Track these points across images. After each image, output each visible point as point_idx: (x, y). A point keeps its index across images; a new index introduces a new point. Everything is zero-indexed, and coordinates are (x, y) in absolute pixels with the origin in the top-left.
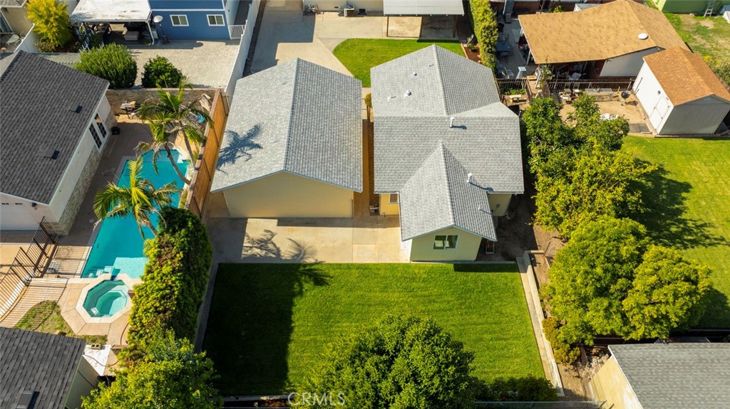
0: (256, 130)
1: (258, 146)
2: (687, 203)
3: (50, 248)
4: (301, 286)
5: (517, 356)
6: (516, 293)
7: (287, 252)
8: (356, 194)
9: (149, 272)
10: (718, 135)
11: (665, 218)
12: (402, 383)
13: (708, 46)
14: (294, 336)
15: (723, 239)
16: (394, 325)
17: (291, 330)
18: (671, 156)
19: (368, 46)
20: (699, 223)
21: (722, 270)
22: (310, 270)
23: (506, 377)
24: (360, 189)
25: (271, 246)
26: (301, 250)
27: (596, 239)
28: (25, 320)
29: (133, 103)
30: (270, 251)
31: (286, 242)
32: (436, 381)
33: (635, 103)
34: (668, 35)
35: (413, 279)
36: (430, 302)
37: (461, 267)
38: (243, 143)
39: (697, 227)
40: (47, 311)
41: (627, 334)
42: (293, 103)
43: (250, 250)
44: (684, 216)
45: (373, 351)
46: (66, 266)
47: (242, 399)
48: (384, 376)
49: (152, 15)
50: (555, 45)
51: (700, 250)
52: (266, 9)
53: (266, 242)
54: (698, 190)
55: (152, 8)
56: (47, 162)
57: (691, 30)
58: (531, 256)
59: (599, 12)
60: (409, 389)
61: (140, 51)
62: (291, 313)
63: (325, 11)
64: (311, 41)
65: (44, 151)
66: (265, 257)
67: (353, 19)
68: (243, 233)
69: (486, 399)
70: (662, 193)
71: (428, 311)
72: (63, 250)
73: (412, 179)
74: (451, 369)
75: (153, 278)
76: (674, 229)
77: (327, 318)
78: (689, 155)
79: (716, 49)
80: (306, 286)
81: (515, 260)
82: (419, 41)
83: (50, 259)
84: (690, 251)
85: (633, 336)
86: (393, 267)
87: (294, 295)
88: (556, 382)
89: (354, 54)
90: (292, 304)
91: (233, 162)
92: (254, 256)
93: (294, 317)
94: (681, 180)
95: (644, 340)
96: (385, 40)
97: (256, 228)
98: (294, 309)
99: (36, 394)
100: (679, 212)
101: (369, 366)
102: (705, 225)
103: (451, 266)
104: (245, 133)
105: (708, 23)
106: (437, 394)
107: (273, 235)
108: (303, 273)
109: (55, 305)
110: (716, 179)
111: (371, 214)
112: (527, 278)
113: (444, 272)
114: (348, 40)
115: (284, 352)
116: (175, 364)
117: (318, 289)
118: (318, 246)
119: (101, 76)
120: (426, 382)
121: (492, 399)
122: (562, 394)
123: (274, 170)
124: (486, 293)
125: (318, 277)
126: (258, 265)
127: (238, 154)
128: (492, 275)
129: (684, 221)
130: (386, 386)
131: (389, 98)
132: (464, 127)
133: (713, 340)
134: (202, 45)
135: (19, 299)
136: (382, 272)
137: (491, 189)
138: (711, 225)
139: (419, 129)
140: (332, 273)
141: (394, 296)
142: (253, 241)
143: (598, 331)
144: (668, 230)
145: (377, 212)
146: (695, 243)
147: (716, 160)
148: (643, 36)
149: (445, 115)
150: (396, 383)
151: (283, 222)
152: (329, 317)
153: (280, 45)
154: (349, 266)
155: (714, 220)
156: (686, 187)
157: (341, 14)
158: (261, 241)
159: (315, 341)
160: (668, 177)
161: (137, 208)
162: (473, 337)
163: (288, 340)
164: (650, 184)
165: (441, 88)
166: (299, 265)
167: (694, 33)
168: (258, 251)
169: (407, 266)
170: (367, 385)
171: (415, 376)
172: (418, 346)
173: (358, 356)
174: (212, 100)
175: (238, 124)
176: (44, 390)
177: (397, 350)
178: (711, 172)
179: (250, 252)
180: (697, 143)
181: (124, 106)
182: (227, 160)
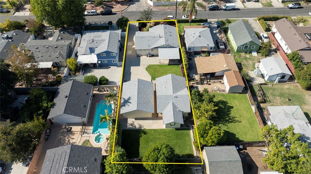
0: (129, 98)
1: (130, 103)
2: (231, 112)
3: (84, 127)
4: (141, 135)
5: (188, 149)
6: (189, 135)
7: (137, 127)
8: (153, 113)
9: (111, 134)
10: (243, 92)
11: (226, 116)
12: (162, 155)
13: (246, 64)
14: (140, 146)
15: (238, 121)
16: (160, 145)
17: (139, 145)
18: (230, 99)
19: (155, 67)
20: (233, 117)
21: (236, 128)
22: (143, 131)
23: (185, 154)
24: (154, 112)
25: (134, 125)
26: (141, 126)
27: (201, 126)
28: (83, 144)
29: (97, 89)
30: (134, 126)
31: (137, 124)
32: (167, 155)
33: (223, 83)
34: (233, 64)
35: (166, 132)
36: (170, 138)
37: (177, 129)
38: (126, 102)
39: (233, 118)
40: (87, 142)
41: (208, 144)
42: (138, 92)
43: (129, 126)
44: (230, 115)
45: (157, 150)
46: (88, 131)
47: (131, 159)
48: (159, 154)
49: (98, 61)
50: (203, 68)
51: (232, 124)
52: (127, 55)
53: (133, 124)
54: (234, 108)
55: (98, 59)
56: (84, 108)
57: (243, 58)
58: (193, 126)
59: (216, 57)
60: (163, 156)
61: (95, 70)
62: (139, 141)
63: (143, 55)
64: (140, 66)
65: (82, 106)
66: (133, 128)
67: (151, 58)
68: (127, 122)
69: (179, 158)
70: (226, 109)
71: (169, 140)
72: (87, 127)
73: (165, 110)
74: (170, 153)
75: (112, 135)
76: (227, 119)
77: (147, 142)
78: (234, 98)
79: (248, 65)
80: (142, 135)
81: (189, 127)
82: (168, 65)
83: (84, 130)
84: (230, 124)
85: (209, 145)
86: (161, 130)
87: (140, 137)
88: (195, 155)
89: (151, 70)
90: (139, 139)
91: (125, 107)
92: (130, 128)
93: (140, 142)
94: (231, 106)
95: (211, 146)
96: (159, 65)
97: (130, 121)
98: (140, 140)
99: (96, 159)
100: (229, 114)
101: (156, 152)
102: (235, 117)
103: (175, 129)
104: (127, 99)
105: (248, 56)
106: (167, 157)
107: (134, 123)
108: (141, 132)
109: (88, 140)
110: (240, 105)
111: (156, 117)
112: (191, 131)
113: (173, 130)
114: (150, 65)
115: (138, 150)
116: (121, 153)
117: (145, 135)
118: (144, 125)
119: (91, 84)
120: (166, 155)
121: (181, 158)
122: (196, 157)
123: (135, 110)
124: (182, 135)
125: (145, 132)
126: (131, 130)
127: (126, 104)
128: (184, 131)
129: (230, 117)
130: (159, 155)
131: (160, 88)
132: (177, 97)
133: (227, 145)
134: (110, 67)
135: (81, 139)
136: (159, 131)
137: (183, 112)
138: (236, 117)
139: (167, 97)
140: (148, 131)
141: (162, 137)
142: (129, 124)
143: (203, 144)
144: (226, 119)
145: (158, 116)
146: (231, 122)
147: (241, 100)
148: (225, 66)
149: (173, 94)
150: (161, 155)
151: (136, 119)
152: (148, 142)
153: (132, 67)
154: (152, 130)
155: (237, 116)
156: (232, 107)
157: (147, 56)
158: (131, 124)
159: (145, 147)
160: (228, 105)
161: (108, 121)
162: (179, 145)
163: (139, 147)
164: (223, 107)
165: (172, 87)
166: (140, 130)
167: (244, 59)
168: (131, 126)
169: (165, 129)
170: (156, 155)
171: (164, 154)
172: (164, 149)
173: (154, 151)
174: (117, 88)
175: (125, 96)
176: (97, 158)
177: (161, 149)
178: (239, 103)
179: (129, 127)
180: (237, 95)
181: (95, 89)
182: (123, 106)
